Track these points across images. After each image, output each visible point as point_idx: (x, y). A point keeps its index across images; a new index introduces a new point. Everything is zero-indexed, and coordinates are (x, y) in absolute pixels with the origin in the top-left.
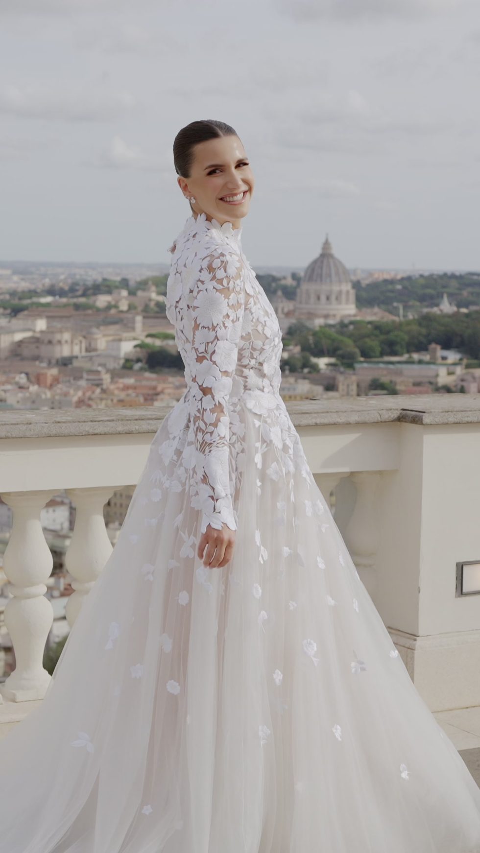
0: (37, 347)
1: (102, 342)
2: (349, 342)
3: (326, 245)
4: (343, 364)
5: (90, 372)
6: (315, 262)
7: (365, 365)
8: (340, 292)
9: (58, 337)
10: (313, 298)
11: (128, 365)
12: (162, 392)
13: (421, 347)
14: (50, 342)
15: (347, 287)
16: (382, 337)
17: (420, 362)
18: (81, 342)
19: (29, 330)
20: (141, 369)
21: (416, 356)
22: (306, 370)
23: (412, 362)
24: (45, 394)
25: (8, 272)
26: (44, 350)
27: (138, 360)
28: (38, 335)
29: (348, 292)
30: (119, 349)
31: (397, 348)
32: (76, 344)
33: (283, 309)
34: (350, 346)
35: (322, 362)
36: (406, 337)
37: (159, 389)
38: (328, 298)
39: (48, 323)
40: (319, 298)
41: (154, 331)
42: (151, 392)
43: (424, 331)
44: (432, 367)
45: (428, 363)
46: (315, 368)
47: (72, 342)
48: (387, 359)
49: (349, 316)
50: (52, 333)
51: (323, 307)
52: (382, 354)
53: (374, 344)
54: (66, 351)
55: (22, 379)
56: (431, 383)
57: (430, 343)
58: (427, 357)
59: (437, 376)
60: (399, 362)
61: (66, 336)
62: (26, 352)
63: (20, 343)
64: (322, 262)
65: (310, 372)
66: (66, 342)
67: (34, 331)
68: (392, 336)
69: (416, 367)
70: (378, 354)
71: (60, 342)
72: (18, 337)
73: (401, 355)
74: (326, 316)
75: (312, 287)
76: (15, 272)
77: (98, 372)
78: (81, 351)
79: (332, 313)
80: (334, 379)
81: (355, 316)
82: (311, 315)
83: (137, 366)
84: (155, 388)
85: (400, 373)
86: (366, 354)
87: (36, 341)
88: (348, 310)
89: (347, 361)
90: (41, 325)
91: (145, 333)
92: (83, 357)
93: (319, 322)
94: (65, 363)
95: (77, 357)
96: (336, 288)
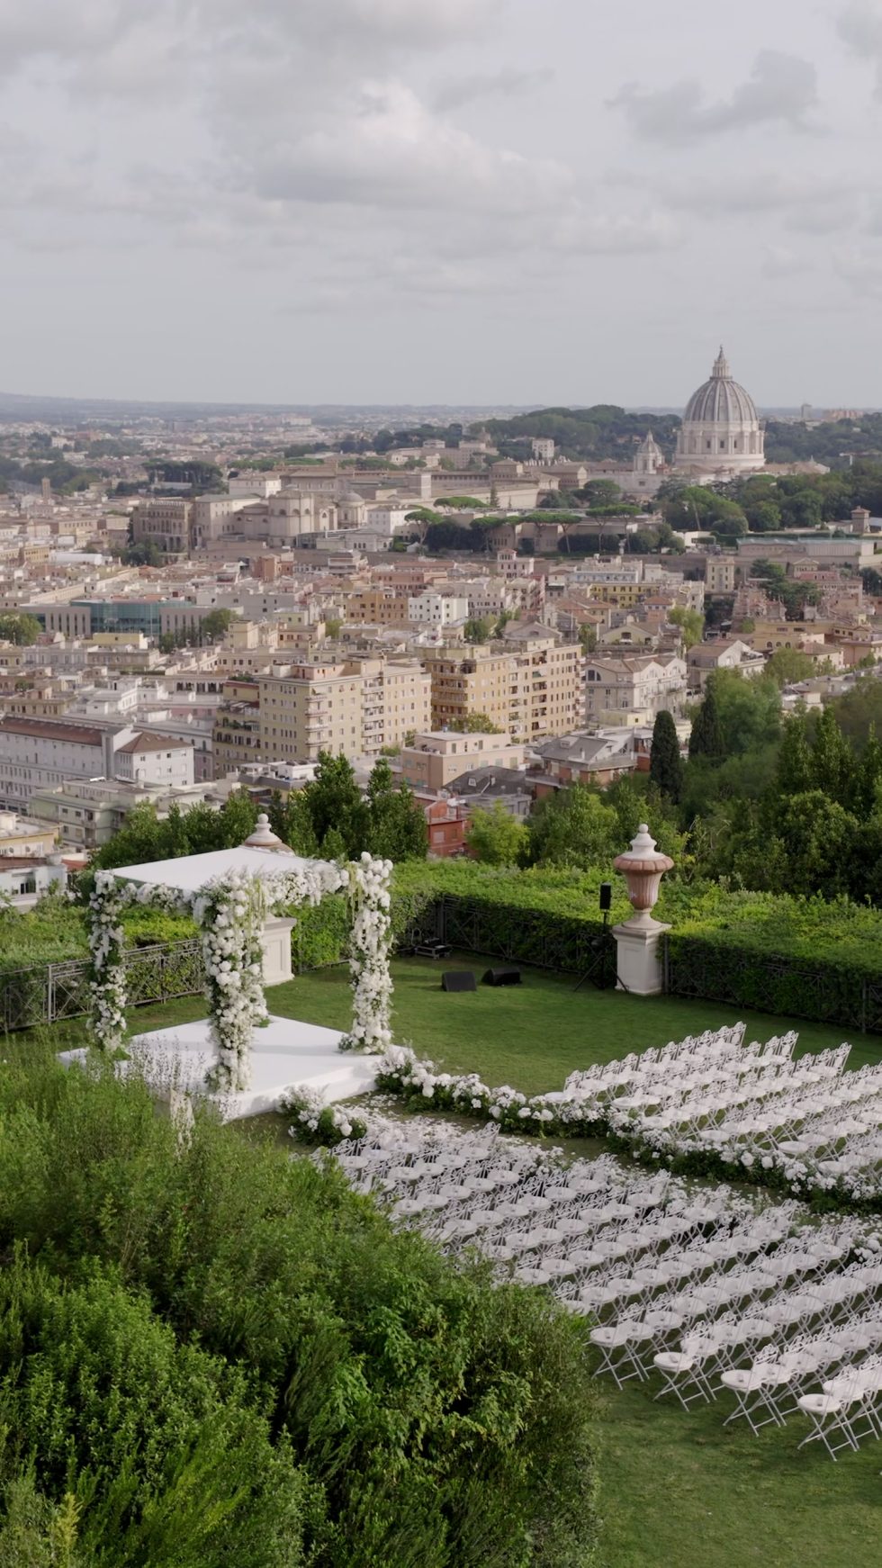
0: (265, 521)
1: (362, 512)
2: (736, 507)
3: (719, 364)
4: (720, 540)
5: (337, 555)
6: (704, 389)
7: (752, 540)
8: (741, 434)
9: (294, 504)
10: (700, 445)
11: (399, 546)
12: (430, 583)
13: (841, 514)
14: (283, 513)
15: (750, 427)
16: (785, 499)
17: (837, 535)
18: (331, 512)
19: (257, 495)
20: (418, 552)
21: (832, 527)
22: (664, 550)
23: (826, 536)
24: (256, 588)
25: (308, 421)
26: (275, 525)
27: (414, 539)
28: (266, 503)
29: (752, 434)
30: (387, 522)
31: (808, 514)
32: (324, 516)
33: (654, 461)
34: (735, 512)
35: (688, 538)
36: (821, 499)
37: (426, 579)
38: (722, 445)
39: (283, 485)
40: (709, 445)
41: (448, 495)
42: (416, 583)
43: (849, 489)
44: (854, 541)
45: (849, 536)
46: (677, 547)
47: (317, 513)
48: (787, 531)
49: (754, 469)
50: (286, 498)
51: (716, 457)
52: (783, 524)
53: (771, 509)
54: (307, 526)
55: (233, 568)
56: (847, 566)
57: (855, 505)
58: (849, 528)
59: (859, 554)
60: (804, 536)
61: (308, 503)
62: (249, 528)
63: (240, 515)
64: (714, 390)
65: (669, 553)
66: (307, 512)
67: (263, 498)
68: (799, 498)
69: (829, 542)
70: (777, 523)
71: (297, 512)
72: (238, 506)
73: (811, 526)
74: (718, 472)
75: (700, 429)
76: (315, 422)
77: (350, 556)
78: (331, 527)
79: (727, 466)
80: (704, 561)
81: (762, 469)
82: (697, 470)
83: (412, 548)
84: (420, 578)
85: (802, 552)
86: (758, 525)
87: (263, 511)
88: (752, 460)
89: (726, 535)
90: (273, 486)
91: (434, 500)
92: (331, 535)
93: (705, 480)
94: (305, 544)
95: (323, 535)
96: (734, 429)
